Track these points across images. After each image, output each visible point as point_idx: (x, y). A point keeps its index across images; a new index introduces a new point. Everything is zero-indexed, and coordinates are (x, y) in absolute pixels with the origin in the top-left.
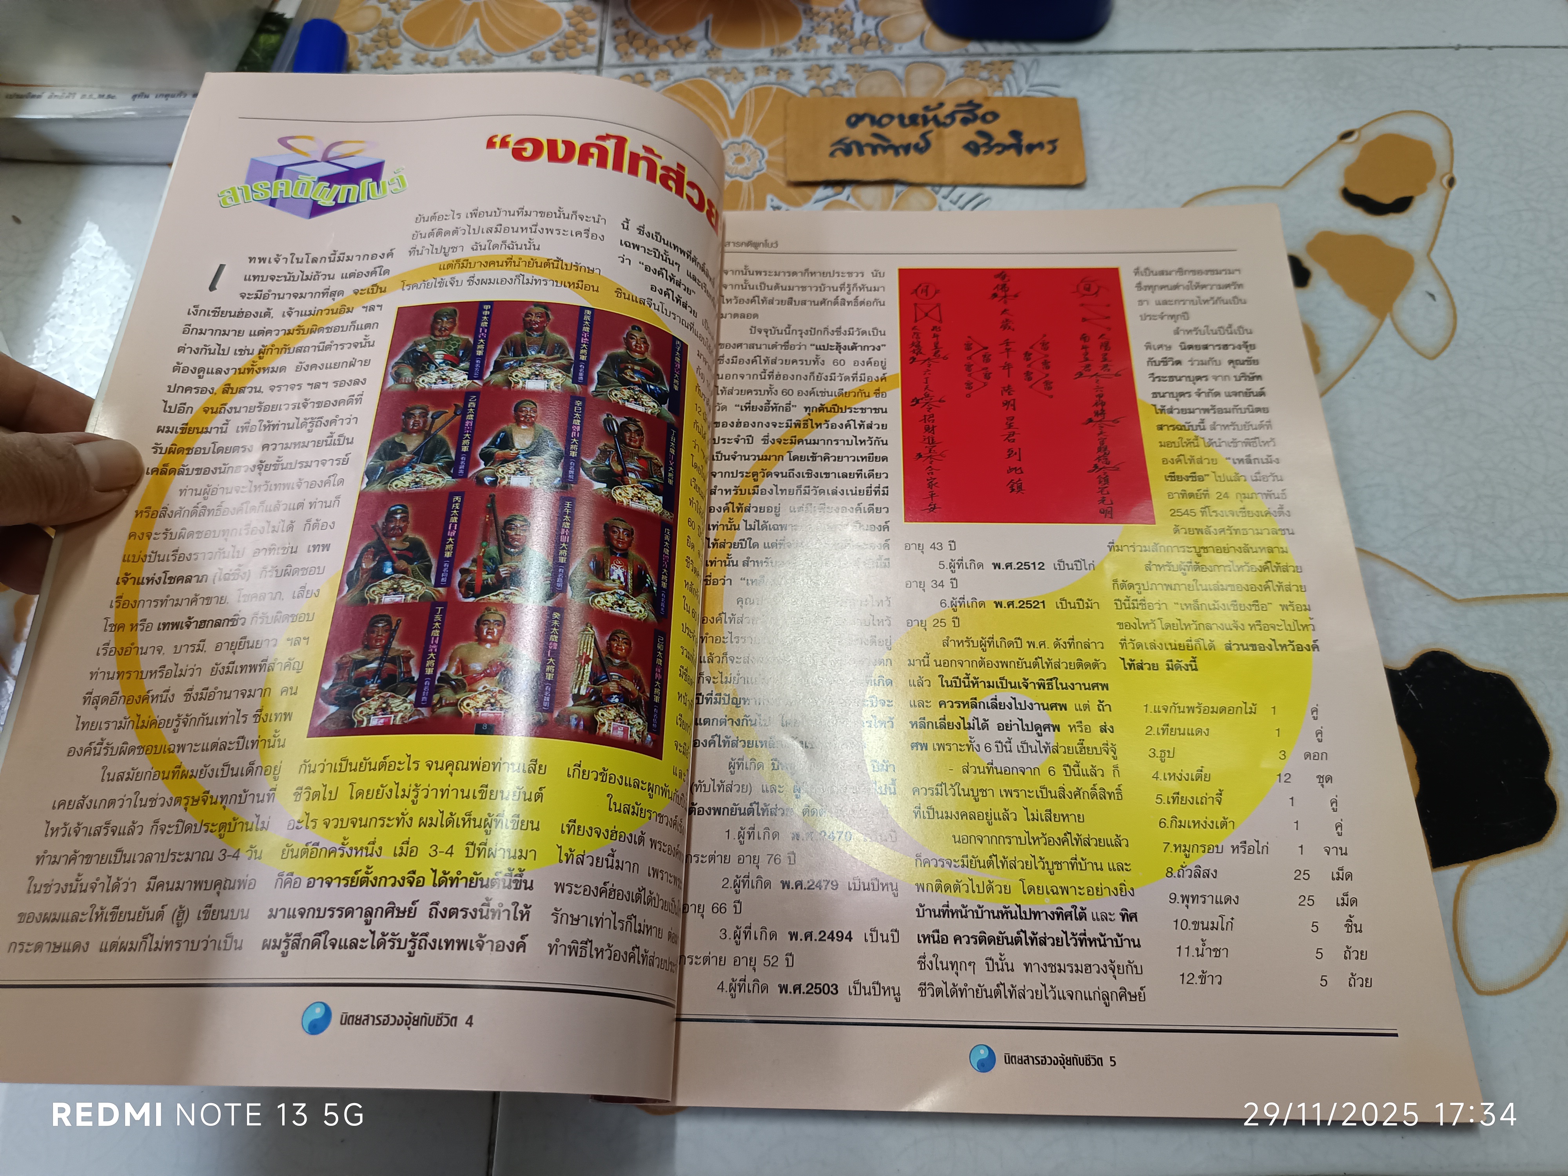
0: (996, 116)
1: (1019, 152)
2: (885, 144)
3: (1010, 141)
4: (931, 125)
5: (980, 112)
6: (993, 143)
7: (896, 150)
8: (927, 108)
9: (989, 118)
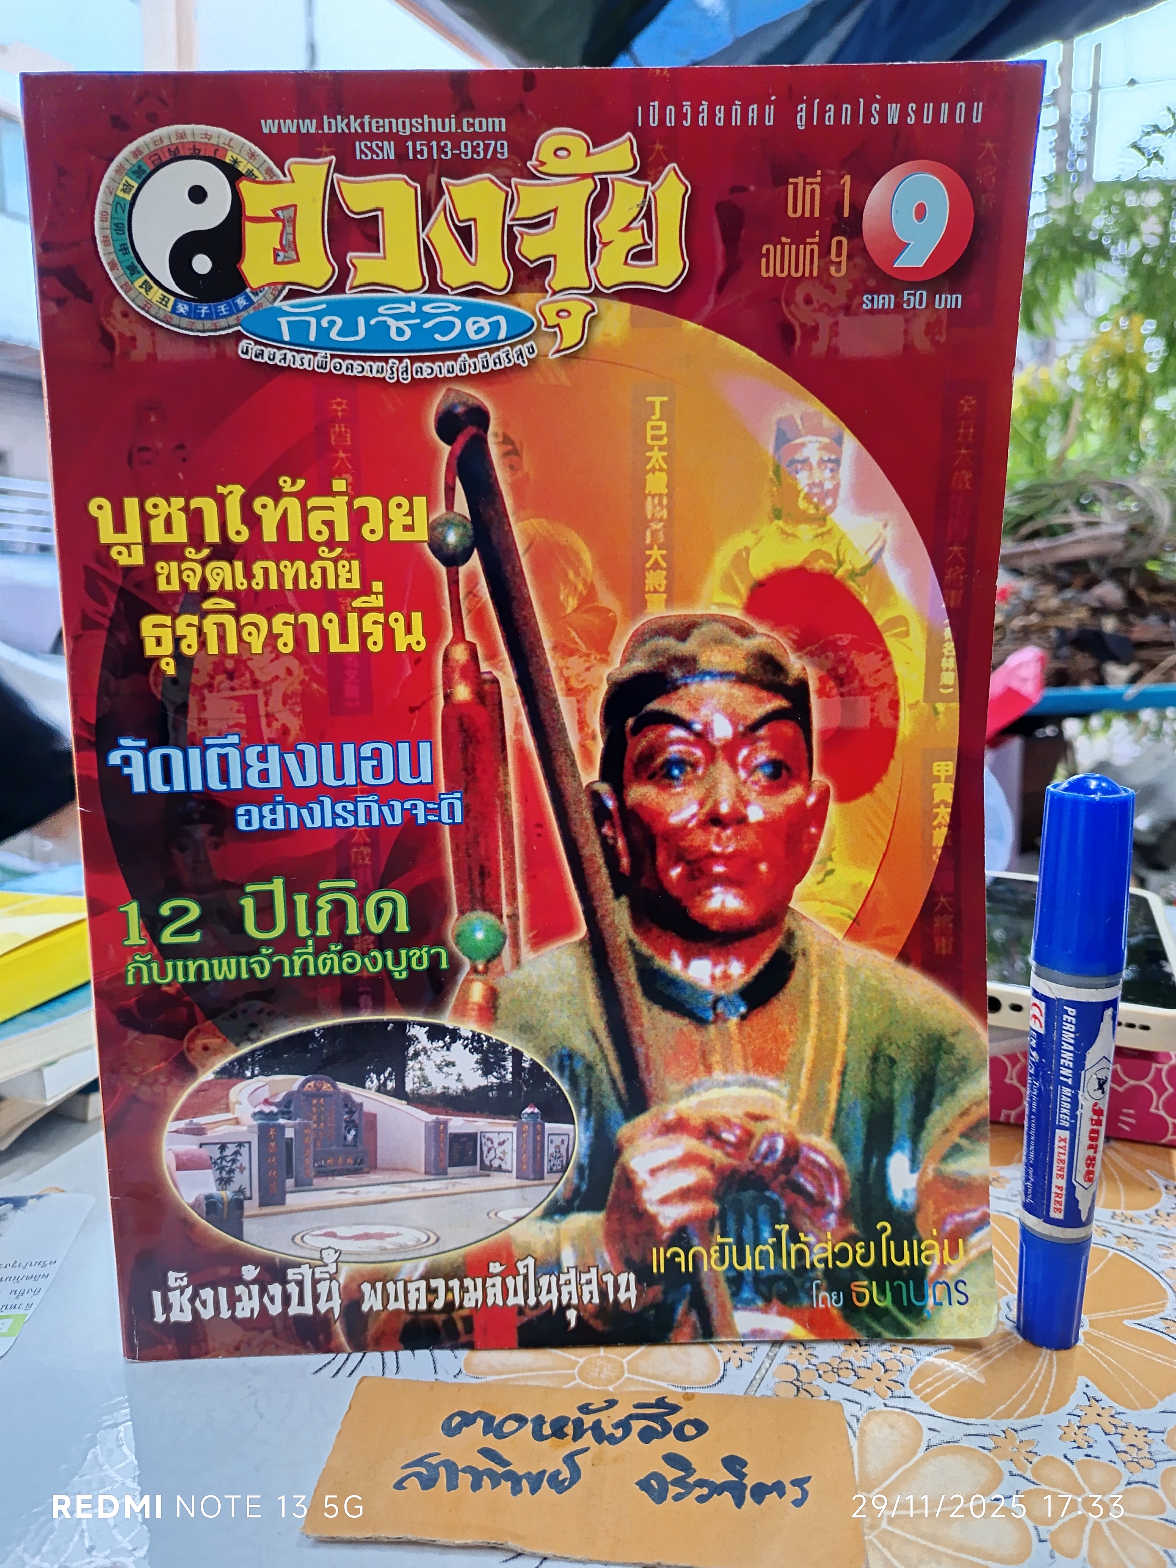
0: (701, 1427)
1: (739, 1502)
2: (500, 1470)
3: (725, 1477)
4: (588, 1439)
5: (674, 1420)
6: (691, 1480)
7: (516, 1482)
8: (585, 1409)
9: (690, 1430)
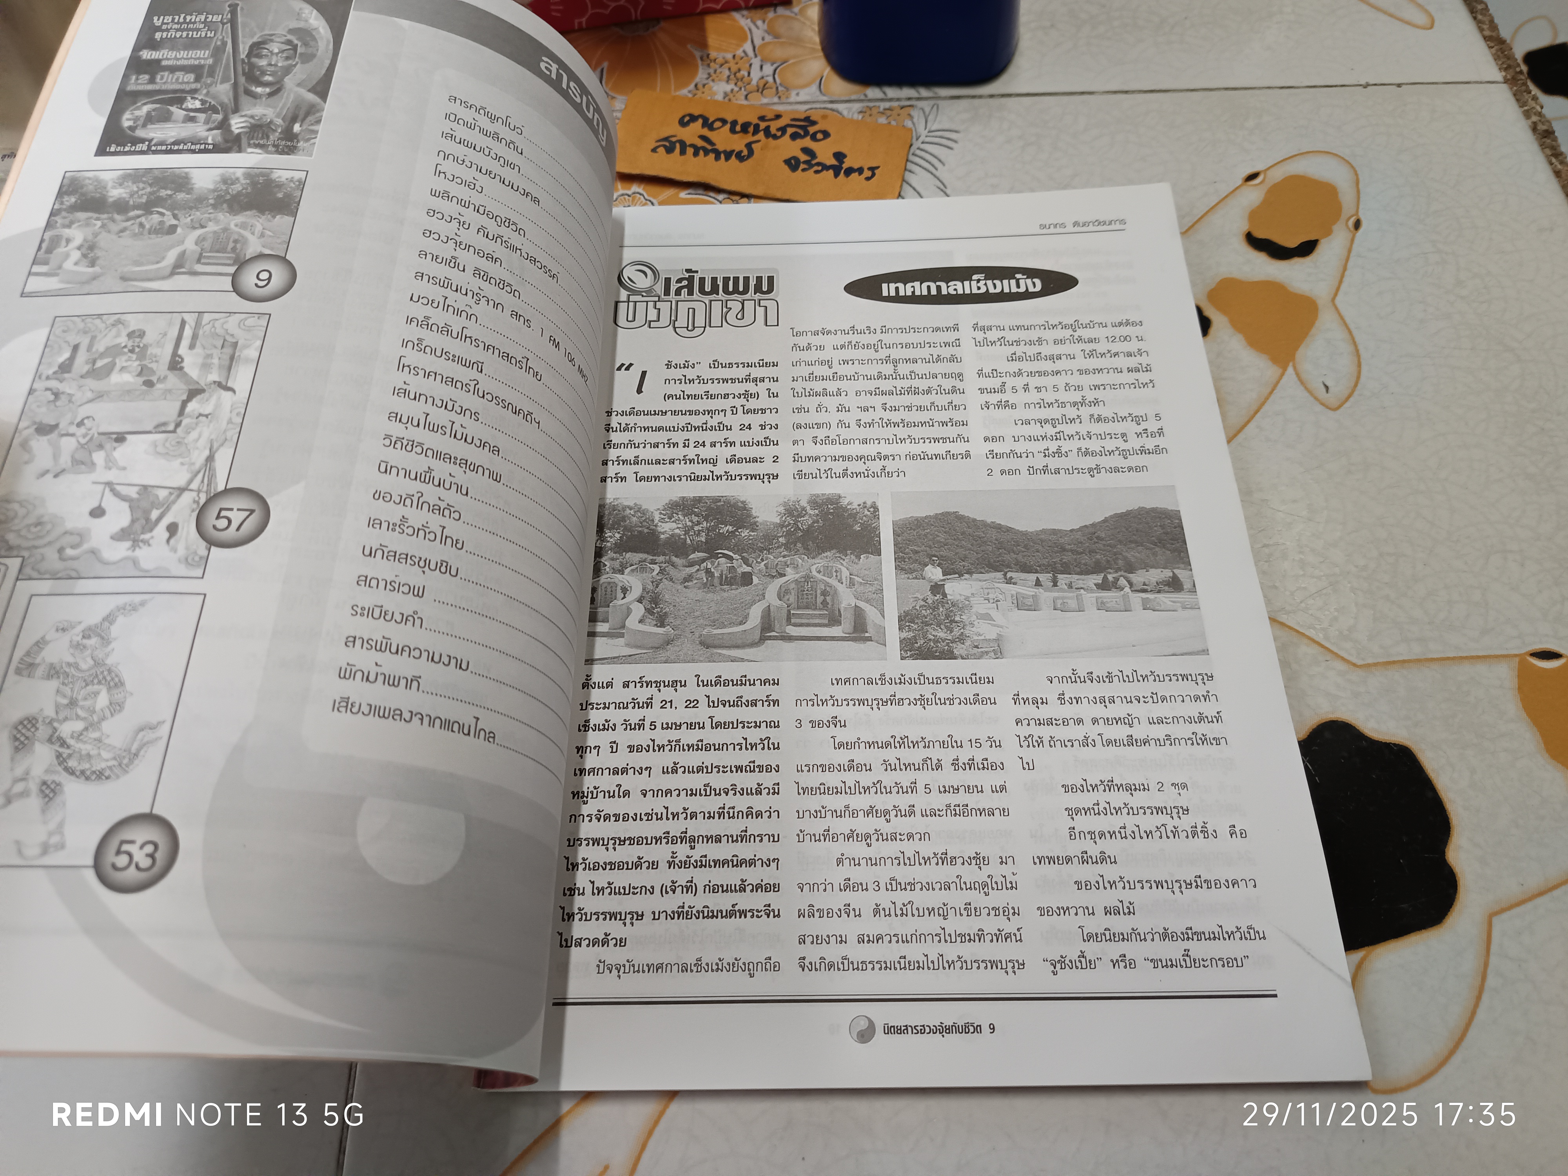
0: (826, 134)
1: (836, 175)
2: (709, 147)
3: (834, 162)
4: (761, 135)
5: (812, 130)
6: (814, 162)
7: (717, 154)
8: (762, 118)
9: (819, 136)
